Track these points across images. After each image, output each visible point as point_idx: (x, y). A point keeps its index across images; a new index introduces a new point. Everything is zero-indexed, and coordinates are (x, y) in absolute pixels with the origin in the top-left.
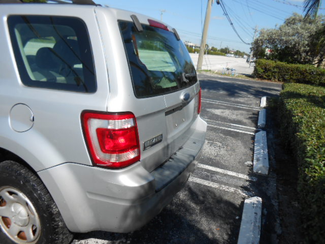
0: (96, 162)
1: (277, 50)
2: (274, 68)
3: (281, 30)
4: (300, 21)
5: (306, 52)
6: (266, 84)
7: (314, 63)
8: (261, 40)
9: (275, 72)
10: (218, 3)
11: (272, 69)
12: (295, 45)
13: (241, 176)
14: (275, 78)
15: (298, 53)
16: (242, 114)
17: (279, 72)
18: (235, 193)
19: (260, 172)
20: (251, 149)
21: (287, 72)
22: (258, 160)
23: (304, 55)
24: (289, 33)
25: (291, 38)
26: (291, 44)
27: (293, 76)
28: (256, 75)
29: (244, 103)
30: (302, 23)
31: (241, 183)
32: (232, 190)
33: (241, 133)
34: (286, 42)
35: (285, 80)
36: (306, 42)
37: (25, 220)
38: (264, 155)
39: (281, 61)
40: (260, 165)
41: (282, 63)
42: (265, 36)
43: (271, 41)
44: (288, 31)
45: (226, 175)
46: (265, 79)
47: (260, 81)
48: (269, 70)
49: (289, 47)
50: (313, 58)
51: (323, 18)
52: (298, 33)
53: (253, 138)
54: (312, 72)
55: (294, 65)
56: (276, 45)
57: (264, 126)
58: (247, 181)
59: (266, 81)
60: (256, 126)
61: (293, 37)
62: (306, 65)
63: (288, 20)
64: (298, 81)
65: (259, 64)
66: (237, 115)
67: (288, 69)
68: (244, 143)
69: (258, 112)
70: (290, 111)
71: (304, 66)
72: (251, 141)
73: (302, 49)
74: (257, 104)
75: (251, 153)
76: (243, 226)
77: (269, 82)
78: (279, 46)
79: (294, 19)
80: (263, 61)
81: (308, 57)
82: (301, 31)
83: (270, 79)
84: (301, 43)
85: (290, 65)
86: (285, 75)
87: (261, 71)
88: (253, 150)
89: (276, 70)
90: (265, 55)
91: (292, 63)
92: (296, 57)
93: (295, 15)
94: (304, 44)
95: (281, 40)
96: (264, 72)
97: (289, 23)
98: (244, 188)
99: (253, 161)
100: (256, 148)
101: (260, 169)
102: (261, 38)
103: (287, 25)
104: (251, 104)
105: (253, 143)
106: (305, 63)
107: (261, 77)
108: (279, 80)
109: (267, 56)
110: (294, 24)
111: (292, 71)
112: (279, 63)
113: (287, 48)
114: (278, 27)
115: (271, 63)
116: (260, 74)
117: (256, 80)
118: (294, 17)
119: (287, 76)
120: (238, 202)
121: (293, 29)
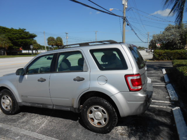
0: (130, 90)
1: (164, 44)
2: (164, 53)
3: (164, 34)
4: (173, 28)
5: (180, 43)
6: (162, 62)
7: (185, 48)
8: (154, 40)
9: (165, 56)
10: (128, 25)
11: (163, 54)
12: (173, 40)
13: (166, 102)
14: (165, 59)
15: (175, 44)
16: (156, 78)
17: (167, 56)
18: (167, 108)
19: (174, 100)
20: (166, 92)
21: (171, 55)
22: (172, 95)
23: (179, 45)
24: (168, 35)
25: (170, 37)
26: (171, 40)
27: (175, 56)
28: (154, 58)
29: (154, 73)
30: (174, 29)
31: (168, 105)
32: (165, 107)
33: (159, 86)
34: (168, 40)
35: (171, 59)
36: (179, 38)
37: (101, 117)
38: (174, 93)
39: (167, 50)
40: (174, 97)
41: (168, 51)
42: (156, 38)
43: (160, 40)
44: (168, 34)
45: (160, 102)
46: (160, 60)
47: (157, 61)
48: (162, 55)
49: (170, 42)
50: (184, 45)
51: (185, 25)
52: (173, 34)
53: (166, 87)
54: (186, 53)
55: (175, 51)
56: (163, 42)
57: (169, 82)
58: (170, 103)
59: (161, 61)
60: (165, 82)
61: (171, 37)
62: (181, 50)
63: (166, 28)
64: (179, 59)
65: (155, 53)
66: (153, 79)
67: (172, 53)
68: (162, 90)
69: (163, 76)
70: (182, 72)
71: (180, 50)
72: (165, 89)
73: (177, 42)
74: (161, 73)
75: (167, 93)
76: (175, 117)
77: (163, 61)
78: (164, 42)
79: (169, 28)
80: (157, 51)
81: (181, 46)
82: (175, 33)
83: (163, 60)
84: (176, 39)
85: (172, 51)
86: (171, 56)
87: (157, 56)
88: (167, 92)
89: (165, 55)
90: (157, 48)
91: (173, 49)
92: (174, 46)
93: (170, 25)
94: (177, 39)
95: (165, 39)
96: (159, 56)
97: (168, 30)
98: (170, 106)
99: (169, 96)
100: (169, 91)
101: (174, 98)
102: (154, 39)
103: (167, 31)
104: (158, 73)
105: (167, 90)
106: (180, 49)
107: (158, 59)
108: (168, 60)
109: (158, 48)
110: (170, 30)
111: (174, 54)
112: (166, 50)
113: (169, 42)
114: (162, 32)
115: (162, 51)
116: (156, 58)
117: (155, 61)
118: (169, 27)
119: (172, 57)
120: (169, 111)
121: (170, 32)
